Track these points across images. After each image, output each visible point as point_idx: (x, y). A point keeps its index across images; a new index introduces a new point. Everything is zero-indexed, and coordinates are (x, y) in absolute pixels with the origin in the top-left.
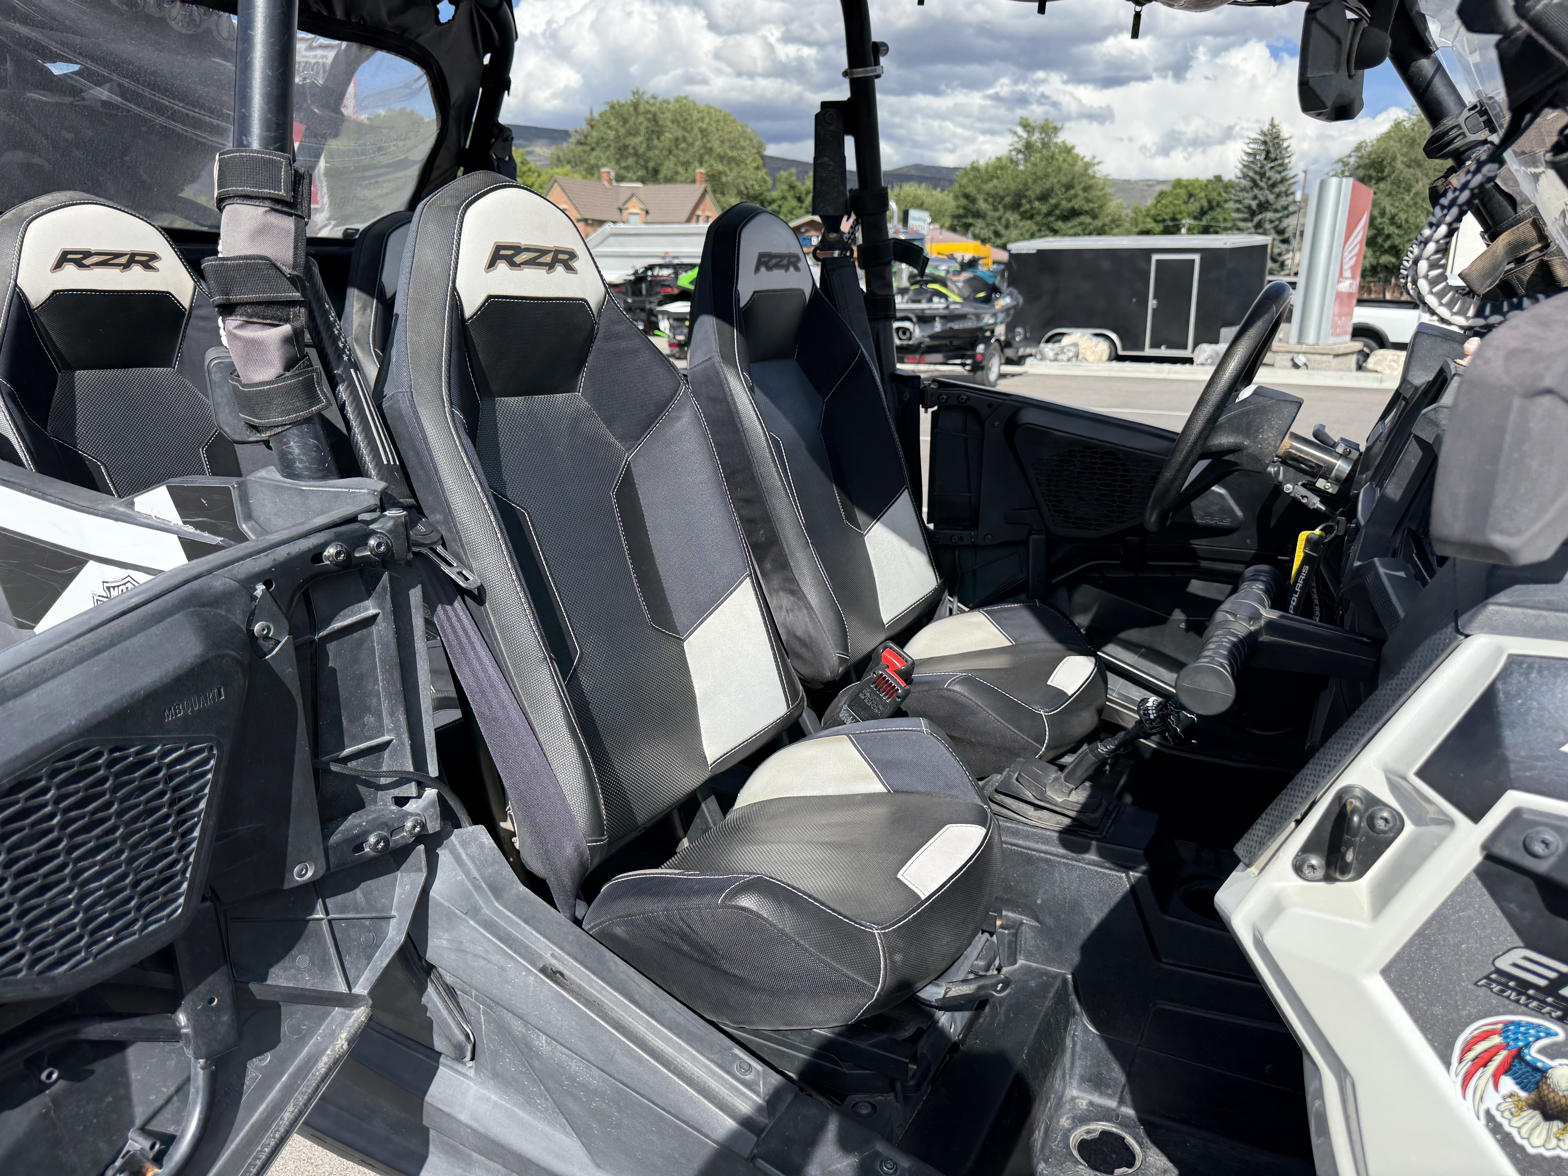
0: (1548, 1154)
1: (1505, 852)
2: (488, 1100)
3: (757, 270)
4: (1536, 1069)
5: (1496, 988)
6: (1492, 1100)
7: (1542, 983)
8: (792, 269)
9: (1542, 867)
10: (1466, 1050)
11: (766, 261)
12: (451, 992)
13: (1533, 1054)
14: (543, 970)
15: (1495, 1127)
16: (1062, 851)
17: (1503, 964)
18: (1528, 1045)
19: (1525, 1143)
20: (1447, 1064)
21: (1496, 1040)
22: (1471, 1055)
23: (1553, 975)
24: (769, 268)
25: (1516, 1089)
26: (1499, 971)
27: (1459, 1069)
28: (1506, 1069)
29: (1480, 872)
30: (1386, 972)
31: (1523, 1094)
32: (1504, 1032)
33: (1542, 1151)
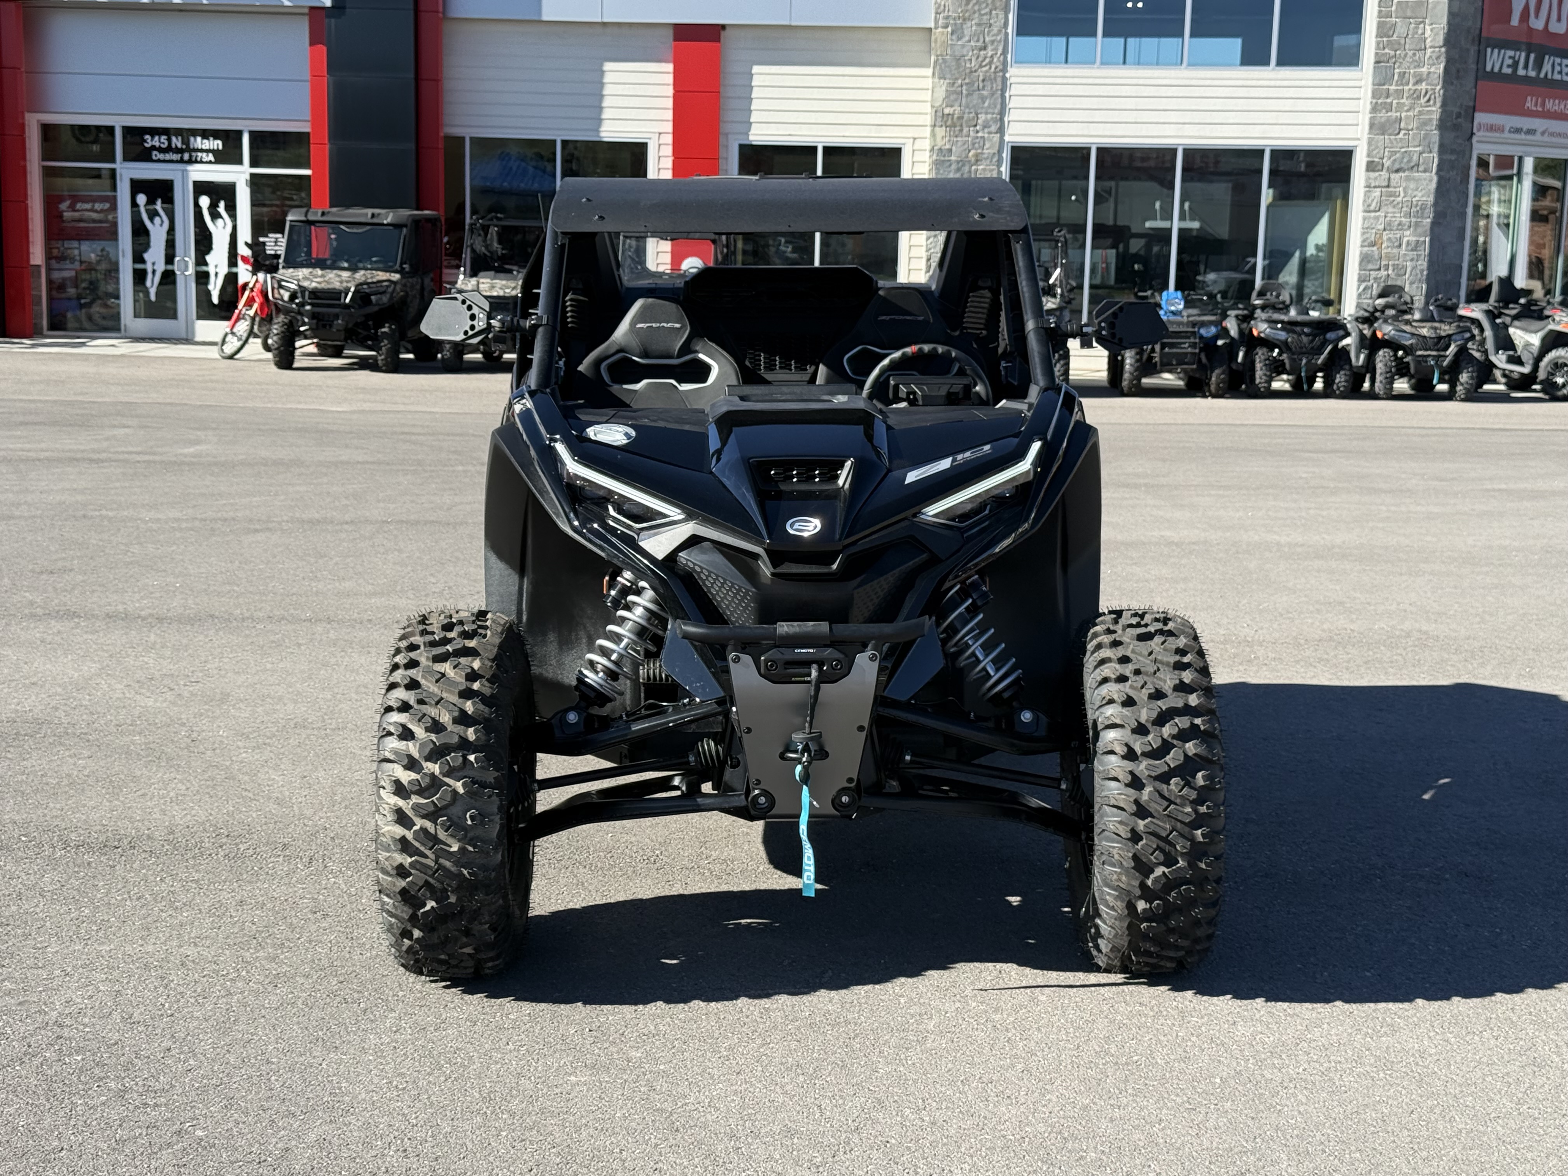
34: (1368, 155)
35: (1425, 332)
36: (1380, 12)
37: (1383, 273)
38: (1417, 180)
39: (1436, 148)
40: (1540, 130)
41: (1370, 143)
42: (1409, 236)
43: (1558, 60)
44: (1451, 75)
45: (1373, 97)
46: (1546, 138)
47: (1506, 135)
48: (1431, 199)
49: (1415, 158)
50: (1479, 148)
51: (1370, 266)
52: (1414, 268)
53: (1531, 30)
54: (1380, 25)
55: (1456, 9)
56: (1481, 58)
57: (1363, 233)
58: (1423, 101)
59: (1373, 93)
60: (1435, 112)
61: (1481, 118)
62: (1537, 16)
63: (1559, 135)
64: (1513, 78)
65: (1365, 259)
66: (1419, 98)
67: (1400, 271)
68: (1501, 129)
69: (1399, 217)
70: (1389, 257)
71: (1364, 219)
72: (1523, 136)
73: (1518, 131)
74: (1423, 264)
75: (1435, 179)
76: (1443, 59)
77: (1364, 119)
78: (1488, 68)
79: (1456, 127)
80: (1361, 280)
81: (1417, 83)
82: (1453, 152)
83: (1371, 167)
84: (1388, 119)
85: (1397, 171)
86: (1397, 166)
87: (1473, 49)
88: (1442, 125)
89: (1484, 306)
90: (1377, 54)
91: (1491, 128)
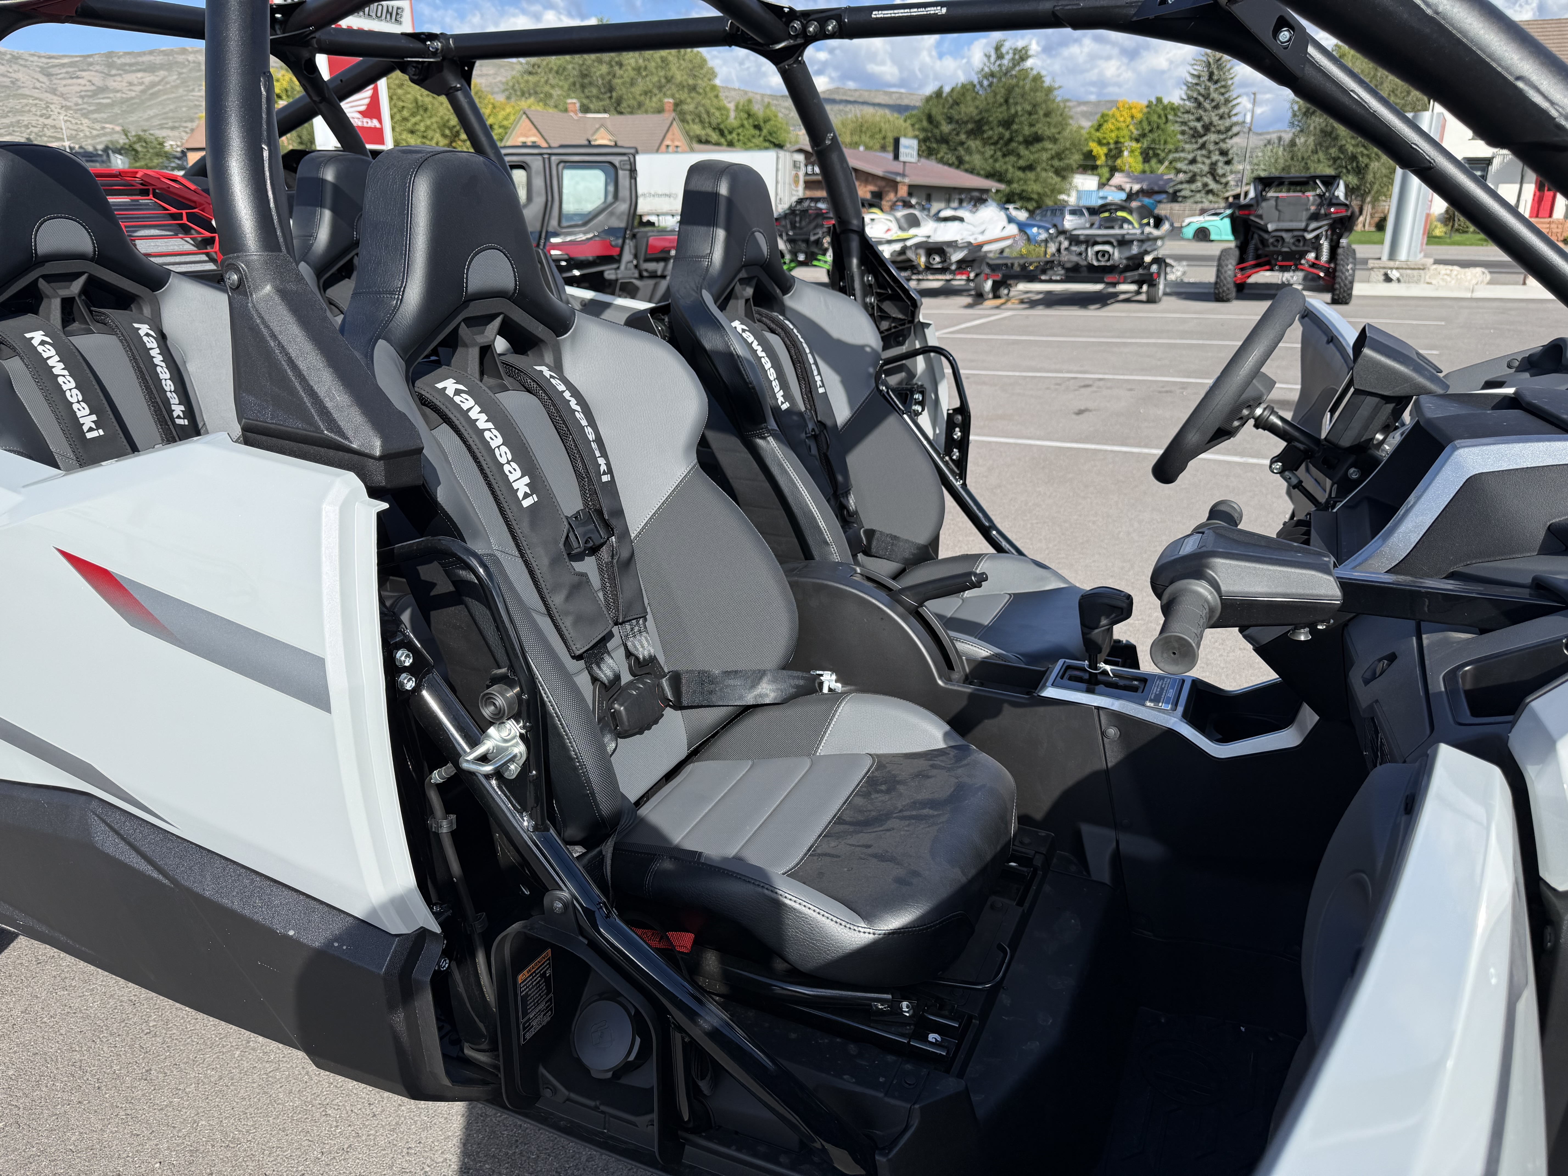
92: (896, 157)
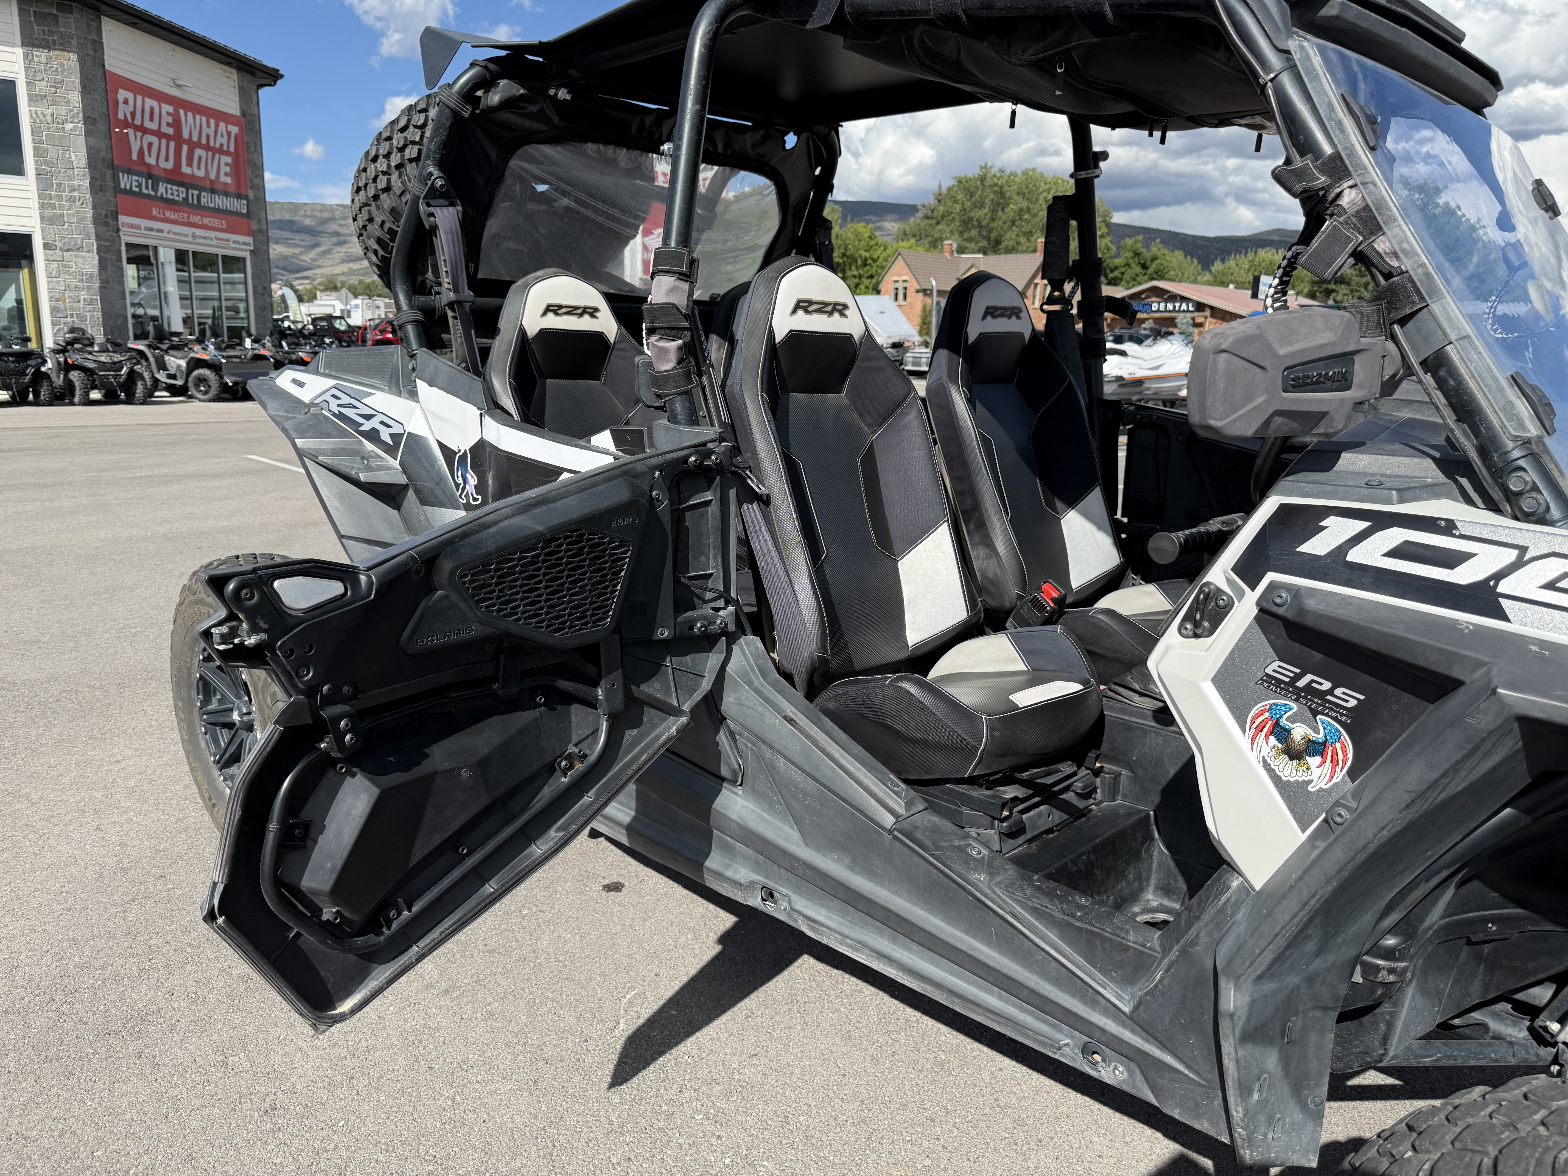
0: (1292, 780)
1: (1264, 605)
2: (748, 808)
3: (984, 318)
4: (1286, 730)
5: (1266, 685)
6: (1266, 750)
7: (1287, 680)
8: (1014, 318)
9: (1281, 611)
10: (1252, 723)
11: (992, 312)
12: (732, 735)
13: (1284, 722)
14: (785, 718)
15: (1266, 765)
16: (1153, 724)
17: (1269, 671)
18: (1281, 717)
19: (1281, 774)
20: (1244, 731)
21: (1267, 715)
22: (1255, 725)
23: (1292, 675)
24: (994, 317)
25: (1276, 742)
26: (1267, 675)
27: (1250, 733)
28: (1272, 732)
29: (1257, 619)
30: (1214, 680)
31: (1280, 746)
32: (1270, 709)
33: (1289, 778)
34: (43, 238)
35: (103, 359)
36: (34, 140)
37: (69, 319)
38: (83, 258)
39: (93, 237)
40: (166, 231)
41: (43, 230)
42: (84, 295)
43: (169, 186)
44: (96, 188)
45: (39, 198)
46: (171, 236)
47: (143, 232)
48: (96, 271)
49: (79, 242)
50: (125, 239)
51: (59, 315)
52: (92, 316)
53: (149, 166)
54: (36, 149)
55: (91, 144)
56: (116, 180)
57: (49, 292)
58: (78, 204)
59: (39, 195)
60: (89, 213)
61: (122, 219)
62: (150, 156)
63: (180, 234)
64: (140, 194)
65: (54, 310)
66: (74, 201)
67: (83, 318)
68: (139, 228)
69: (74, 283)
70: (71, 308)
71: (49, 282)
72: (155, 233)
73: (151, 229)
74: (98, 314)
75: (97, 257)
76: (88, 176)
77: (35, 213)
78: (122, 186)
79: (106, 224)
80: (54, 324)
81: (71, 191)
82: (107, 240)
83: (46, 246)
84: (54, 215)
85: (67, 251)
86: (66, 247)
87: (109, 173)
88: (96, 221)
89: (146, 342)
90: (36, 169)
91: (132, 226)
92: (1255, 295)
